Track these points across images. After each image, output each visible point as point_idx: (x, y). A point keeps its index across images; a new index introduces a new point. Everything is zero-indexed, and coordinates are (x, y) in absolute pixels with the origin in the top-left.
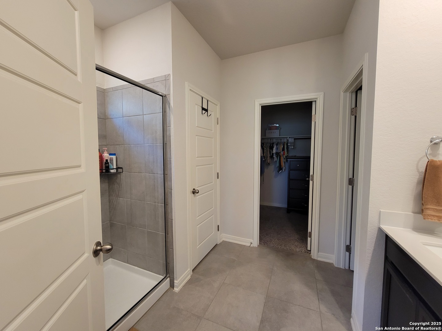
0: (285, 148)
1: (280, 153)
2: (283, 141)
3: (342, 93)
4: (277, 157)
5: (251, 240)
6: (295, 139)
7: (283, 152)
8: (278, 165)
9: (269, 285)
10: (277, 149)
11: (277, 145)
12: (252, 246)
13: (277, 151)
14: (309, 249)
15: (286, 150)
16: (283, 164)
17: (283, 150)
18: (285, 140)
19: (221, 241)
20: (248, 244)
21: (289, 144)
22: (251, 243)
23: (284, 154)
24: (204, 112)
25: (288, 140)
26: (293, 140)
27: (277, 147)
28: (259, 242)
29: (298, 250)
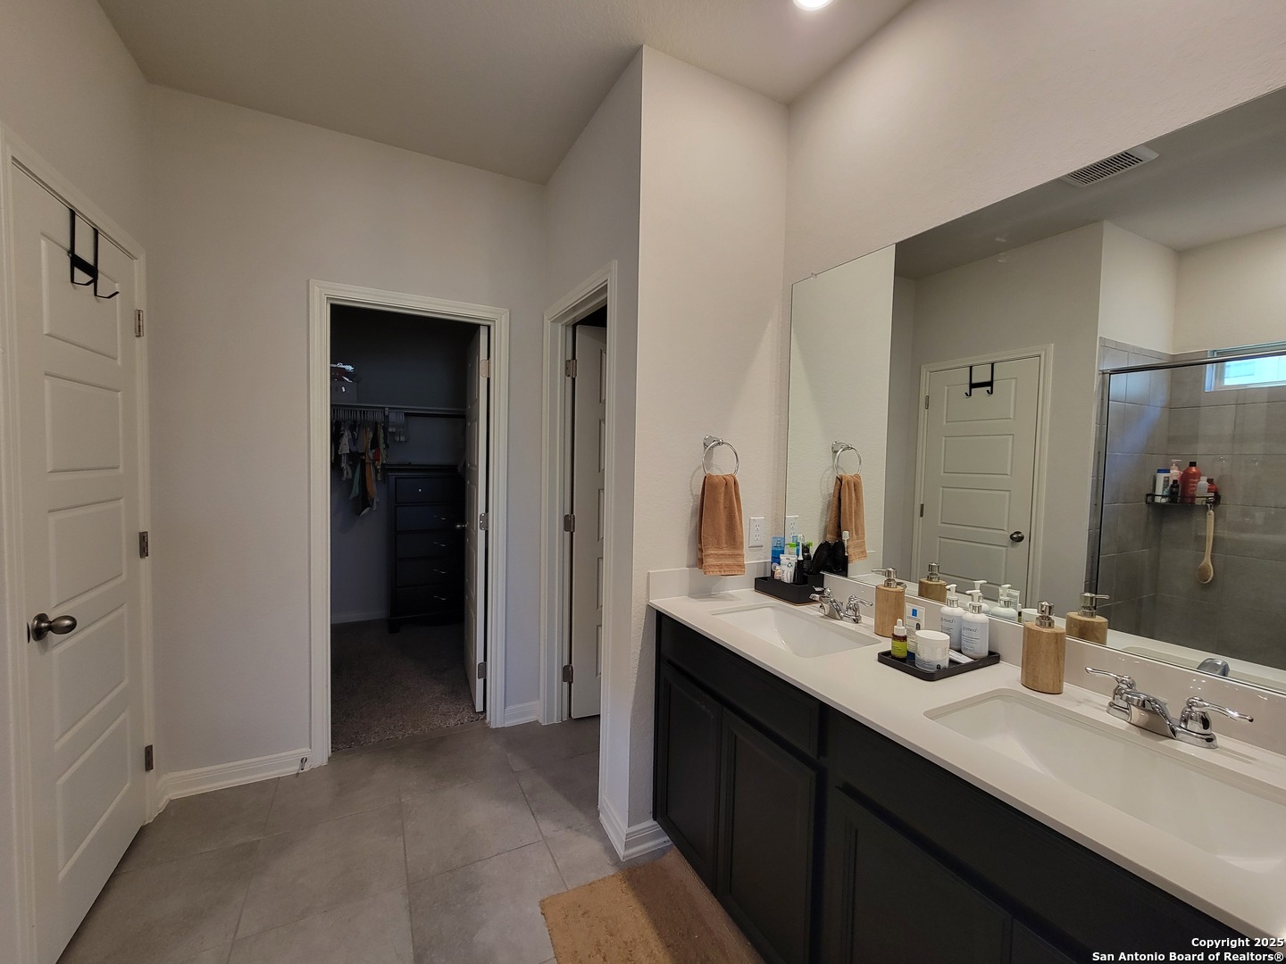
0: (381, 440)
1: (364, 454)
2: (370, 417)
3: (548, 323)
4: (353, 468)
5: (304, 751)
6: (406, 414)
7: (374, 451)
8: (356, 490)
9: (405, 850)
10: (354, 441)
11: (353, 428)
12: (307, 768)
13: (354, 449)
14: (479, 708)
15: (382, 446)
16: (373, 488)
17: (375, 444)
18: (379, 417)
19: (162, 805)
20: (295, 769)
21: (390, 430)
22: (303, 761)
23: (376, 458)
24: (81, 276)
25: (387, 417)
26: (402, 418)
27: (353, 435)
28: (330, 746)
29: (452, 722)
